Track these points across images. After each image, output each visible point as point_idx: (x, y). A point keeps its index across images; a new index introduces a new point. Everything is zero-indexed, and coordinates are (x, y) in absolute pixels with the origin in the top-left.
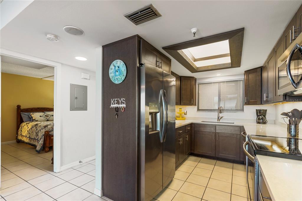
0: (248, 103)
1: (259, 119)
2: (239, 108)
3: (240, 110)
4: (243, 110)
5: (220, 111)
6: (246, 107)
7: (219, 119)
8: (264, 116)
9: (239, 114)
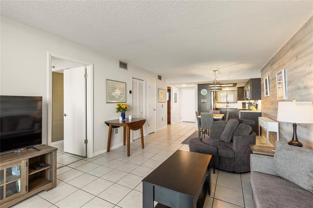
0: (239, 100)
1: (243, 106)
2: (235, 102)
3: (236, 103)
4: (237, 103)
5: (228, 103)
6: (238, 101)
7: (227, 106)
8: (245, 105)
9: (236, 104)
